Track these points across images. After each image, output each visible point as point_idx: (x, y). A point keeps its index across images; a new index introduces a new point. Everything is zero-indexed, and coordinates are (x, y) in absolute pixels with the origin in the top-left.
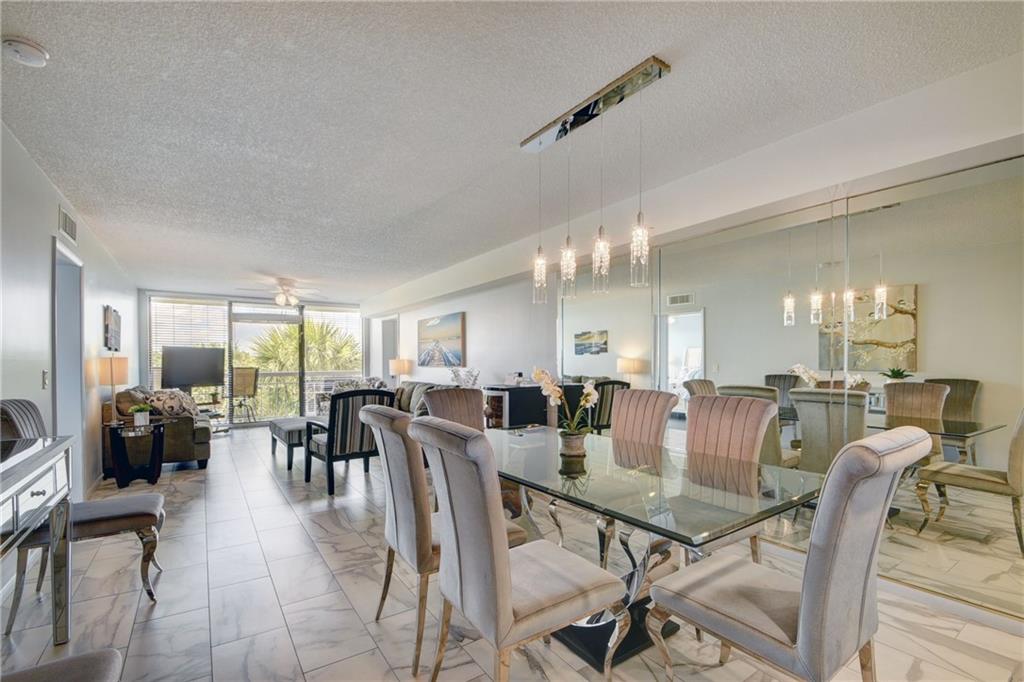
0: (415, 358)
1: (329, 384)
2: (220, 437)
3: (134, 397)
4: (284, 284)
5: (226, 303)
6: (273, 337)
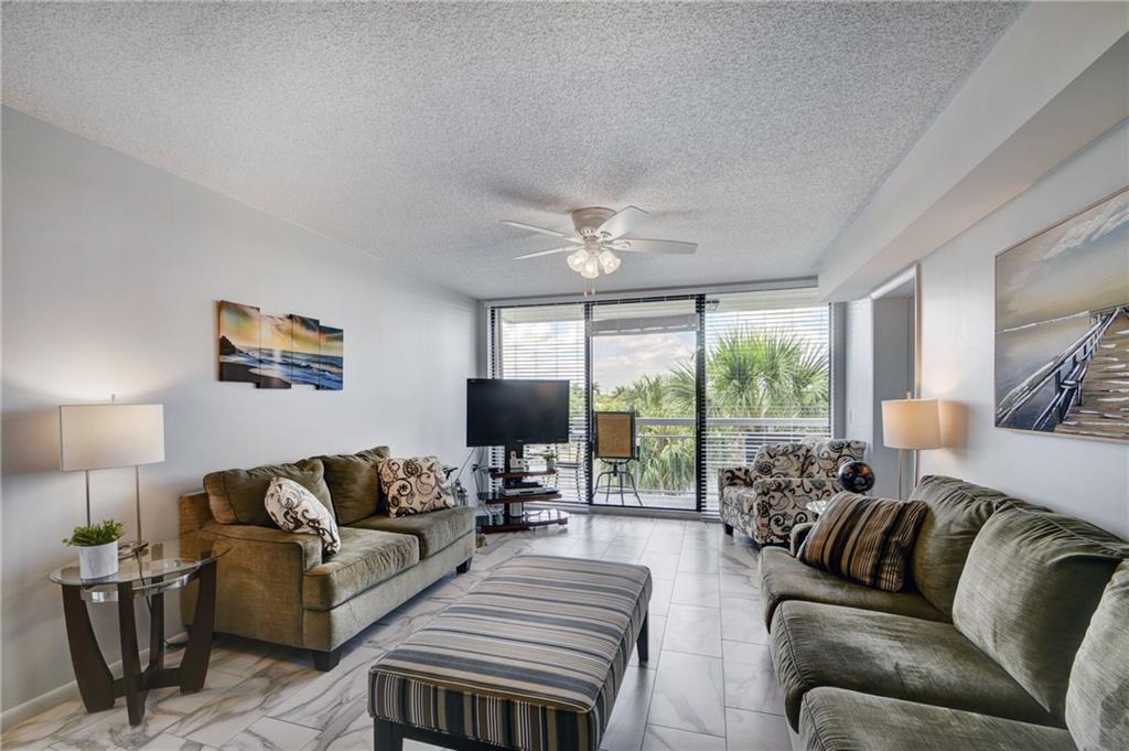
0: (984, 396)
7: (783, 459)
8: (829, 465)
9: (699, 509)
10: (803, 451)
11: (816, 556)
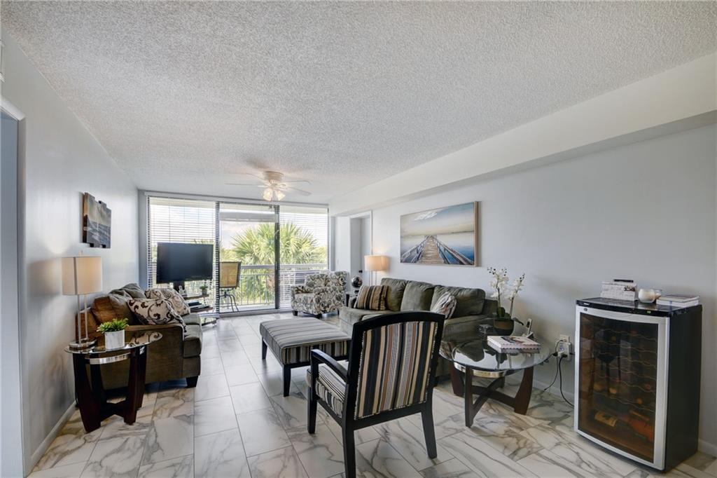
0: (397, 255)
1: (300, 278)
2: (209, 329)
3: (114, 302)
4: (272, 178)
5: (214, 204)
6: (249, 236)
7: (318, 280)
8: (336, 281)
9: (277, 307)
10: (324, 277)
11: (361, 305)
